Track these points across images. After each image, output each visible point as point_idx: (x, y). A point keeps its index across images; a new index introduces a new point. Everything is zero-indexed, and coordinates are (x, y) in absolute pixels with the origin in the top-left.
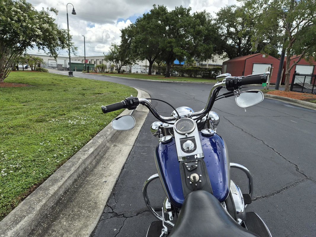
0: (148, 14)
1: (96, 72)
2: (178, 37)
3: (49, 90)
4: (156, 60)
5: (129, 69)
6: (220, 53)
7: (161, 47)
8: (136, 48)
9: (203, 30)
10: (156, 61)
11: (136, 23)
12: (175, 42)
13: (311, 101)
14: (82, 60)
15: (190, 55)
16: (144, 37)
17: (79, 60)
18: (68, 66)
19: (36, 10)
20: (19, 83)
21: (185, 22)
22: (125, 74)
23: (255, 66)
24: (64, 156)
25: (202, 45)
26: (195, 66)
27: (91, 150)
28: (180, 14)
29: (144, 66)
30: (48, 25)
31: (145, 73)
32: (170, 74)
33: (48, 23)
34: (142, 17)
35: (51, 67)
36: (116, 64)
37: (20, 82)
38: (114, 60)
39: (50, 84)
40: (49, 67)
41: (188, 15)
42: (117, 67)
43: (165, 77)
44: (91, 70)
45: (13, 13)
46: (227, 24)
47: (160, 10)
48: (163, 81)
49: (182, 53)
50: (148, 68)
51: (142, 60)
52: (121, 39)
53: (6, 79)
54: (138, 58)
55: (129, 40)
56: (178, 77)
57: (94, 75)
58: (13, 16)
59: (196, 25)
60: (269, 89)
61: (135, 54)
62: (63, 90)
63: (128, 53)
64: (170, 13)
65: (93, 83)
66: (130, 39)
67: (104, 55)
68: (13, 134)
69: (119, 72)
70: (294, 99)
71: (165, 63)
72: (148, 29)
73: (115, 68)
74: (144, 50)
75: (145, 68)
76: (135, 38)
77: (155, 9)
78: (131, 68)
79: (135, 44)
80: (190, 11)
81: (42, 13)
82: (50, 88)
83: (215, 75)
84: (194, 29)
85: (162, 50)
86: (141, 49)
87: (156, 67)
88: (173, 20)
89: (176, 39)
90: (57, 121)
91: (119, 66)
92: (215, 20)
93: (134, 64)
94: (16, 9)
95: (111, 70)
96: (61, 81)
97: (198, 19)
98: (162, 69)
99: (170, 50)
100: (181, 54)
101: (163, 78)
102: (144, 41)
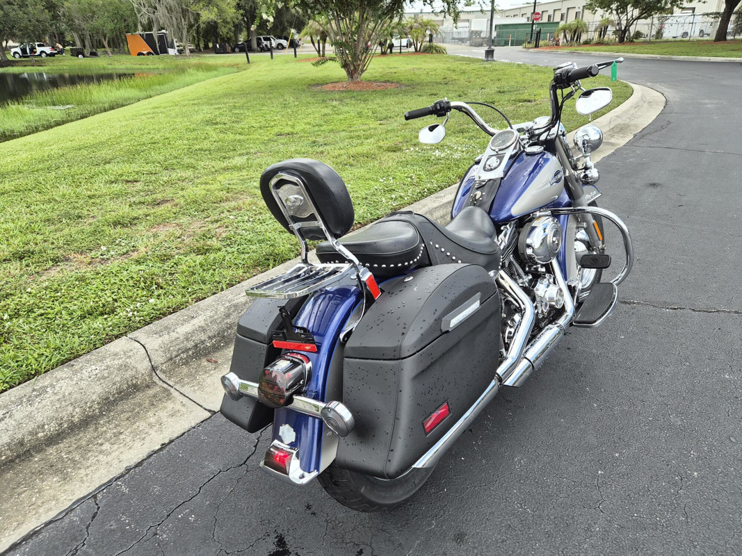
1: (557, 45)
3: (432, 95)
5: (658, 27)
17: (522, 15)
18: (494, 34)
20: (385, 82)
22: (640, 43)
24: (406, 199)
35: (457, 39)
36: (615, 17)
37: (387, 79)
39: (438, 81)
40: (453, 39)
42: (619, 24)
44: (544, 39)
53: (365, 75)
62: (458, 93)
68: (351, 165)
69: (621, 41)
73: (611, 29)
78: (662, 24)
82: (434, 92)
90: (416, 151)
95: (600, 35)
96: (464, 72)
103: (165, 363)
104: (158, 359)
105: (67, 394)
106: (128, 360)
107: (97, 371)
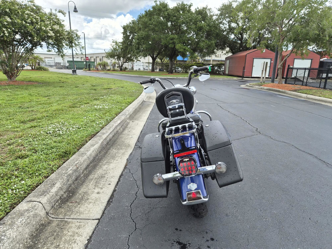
0: (149, 11)
1: (98, 70)
2: (180, 33)
3: (61, 87)
4: (158, 56)
5: (131, 66)
6: (223, 49)
7: (164, 43)
8: (138, 45)
9: (205, 26)
10: (159, 58)
11: (138, 20)
12: (177, 38)
13: (297, 91)
14: (81, 58)
15: (192, 51)
16: (147, 33)
17: (77, 58)
18: (67, 64)
19: (45, 12)
20: (29, 81)
21: (187, 18)
22: (127, 71)
23: (255, 60)
25: (204, 41)
26: (199, 61)
27: (119, 122)
28: (182, 10)
29: (147, 63)
30: (58, 26)
31: (147, 70)
32: (173, 71)
33: (58, 24)
34: (144, 13)
35: (48, 65)
36: (117, 62)
38: (116, 57)
39: (58, 81)
40: (46, 65)
41: (189, 11)
42: (119, 64)
43: (169, 73)
44: (92, 68)
45: (27, 16)
46: (228, 20)
47: (162, 6)
48: (166, 77)
49: (185, 49)
50: (151, 65)
51: (145, 57)
52: (123, 35)
53: (17, 78)
54: (141, 55)
55: (131, 37)
56: (182, 74)
57: (96, 73)
58: (26, 18)
59: (198, 21)
60: (265, 83)
61: (138, 51)
62: (74, 86)
63: (130, 50)
64: (172, 10)
65: (99, 80)
66: (132, 35)
67: (105, 52)
69: (121, 70)
70: (283, 90)
71: (168, 59)
72: (150, 26)
73: (117, 65)
74: (147, 47)
75: (147, 64)
76: (138, 35)
77: (157, 5)
78: (133, 65)
79: (137, 41)
80: (192, 7)
81: (51, 14)
82: (61, 85)
83: (218, 70)
84: (196, 25)
85: (164, 46)
86: (144, 46)
87: (159, 63)
88: (175, 16)
89: (178, 36)
91: (121, 64)
92: (216, 15)
93: (136, 60)
94: (29, 12)
95: (113, 68)
96: (67, 79)
97: (200, 15)
98: (165, 65)
99: (173, 46)
100: (183, 50)
101: (166, 74)
102: (147, 38)
103: (51, 209)
104: (48, 208)
105: (14, 237)
106: (36, 211)
107: (24, 221)
